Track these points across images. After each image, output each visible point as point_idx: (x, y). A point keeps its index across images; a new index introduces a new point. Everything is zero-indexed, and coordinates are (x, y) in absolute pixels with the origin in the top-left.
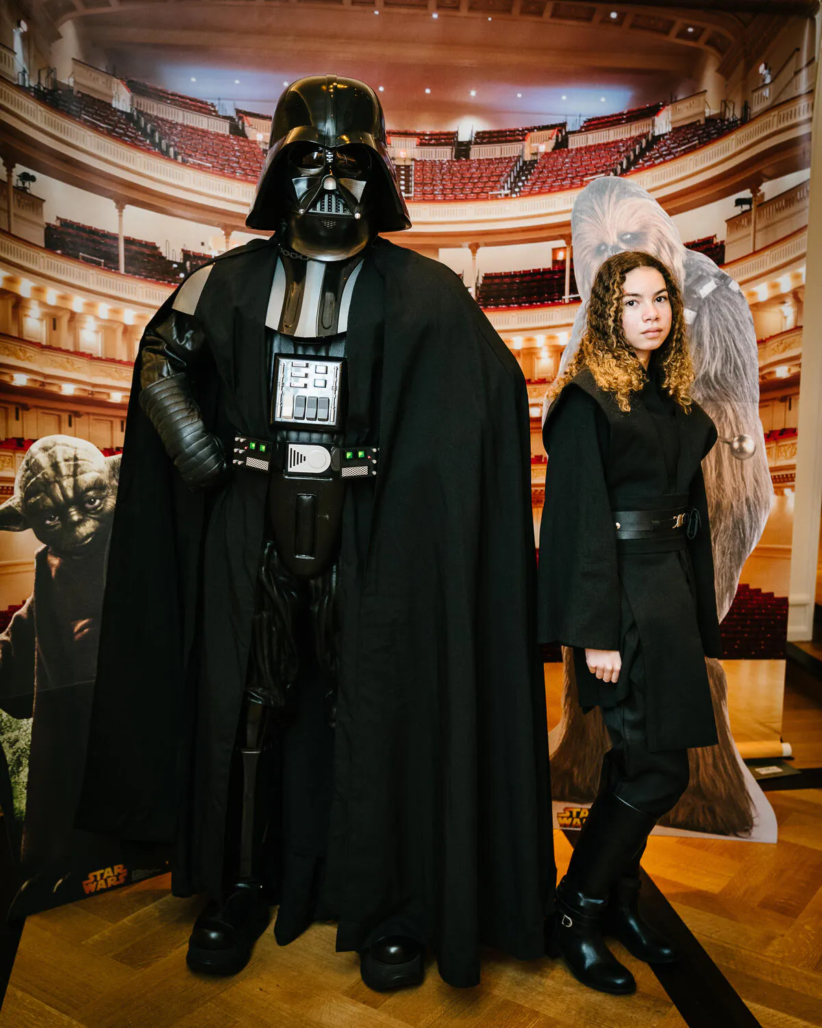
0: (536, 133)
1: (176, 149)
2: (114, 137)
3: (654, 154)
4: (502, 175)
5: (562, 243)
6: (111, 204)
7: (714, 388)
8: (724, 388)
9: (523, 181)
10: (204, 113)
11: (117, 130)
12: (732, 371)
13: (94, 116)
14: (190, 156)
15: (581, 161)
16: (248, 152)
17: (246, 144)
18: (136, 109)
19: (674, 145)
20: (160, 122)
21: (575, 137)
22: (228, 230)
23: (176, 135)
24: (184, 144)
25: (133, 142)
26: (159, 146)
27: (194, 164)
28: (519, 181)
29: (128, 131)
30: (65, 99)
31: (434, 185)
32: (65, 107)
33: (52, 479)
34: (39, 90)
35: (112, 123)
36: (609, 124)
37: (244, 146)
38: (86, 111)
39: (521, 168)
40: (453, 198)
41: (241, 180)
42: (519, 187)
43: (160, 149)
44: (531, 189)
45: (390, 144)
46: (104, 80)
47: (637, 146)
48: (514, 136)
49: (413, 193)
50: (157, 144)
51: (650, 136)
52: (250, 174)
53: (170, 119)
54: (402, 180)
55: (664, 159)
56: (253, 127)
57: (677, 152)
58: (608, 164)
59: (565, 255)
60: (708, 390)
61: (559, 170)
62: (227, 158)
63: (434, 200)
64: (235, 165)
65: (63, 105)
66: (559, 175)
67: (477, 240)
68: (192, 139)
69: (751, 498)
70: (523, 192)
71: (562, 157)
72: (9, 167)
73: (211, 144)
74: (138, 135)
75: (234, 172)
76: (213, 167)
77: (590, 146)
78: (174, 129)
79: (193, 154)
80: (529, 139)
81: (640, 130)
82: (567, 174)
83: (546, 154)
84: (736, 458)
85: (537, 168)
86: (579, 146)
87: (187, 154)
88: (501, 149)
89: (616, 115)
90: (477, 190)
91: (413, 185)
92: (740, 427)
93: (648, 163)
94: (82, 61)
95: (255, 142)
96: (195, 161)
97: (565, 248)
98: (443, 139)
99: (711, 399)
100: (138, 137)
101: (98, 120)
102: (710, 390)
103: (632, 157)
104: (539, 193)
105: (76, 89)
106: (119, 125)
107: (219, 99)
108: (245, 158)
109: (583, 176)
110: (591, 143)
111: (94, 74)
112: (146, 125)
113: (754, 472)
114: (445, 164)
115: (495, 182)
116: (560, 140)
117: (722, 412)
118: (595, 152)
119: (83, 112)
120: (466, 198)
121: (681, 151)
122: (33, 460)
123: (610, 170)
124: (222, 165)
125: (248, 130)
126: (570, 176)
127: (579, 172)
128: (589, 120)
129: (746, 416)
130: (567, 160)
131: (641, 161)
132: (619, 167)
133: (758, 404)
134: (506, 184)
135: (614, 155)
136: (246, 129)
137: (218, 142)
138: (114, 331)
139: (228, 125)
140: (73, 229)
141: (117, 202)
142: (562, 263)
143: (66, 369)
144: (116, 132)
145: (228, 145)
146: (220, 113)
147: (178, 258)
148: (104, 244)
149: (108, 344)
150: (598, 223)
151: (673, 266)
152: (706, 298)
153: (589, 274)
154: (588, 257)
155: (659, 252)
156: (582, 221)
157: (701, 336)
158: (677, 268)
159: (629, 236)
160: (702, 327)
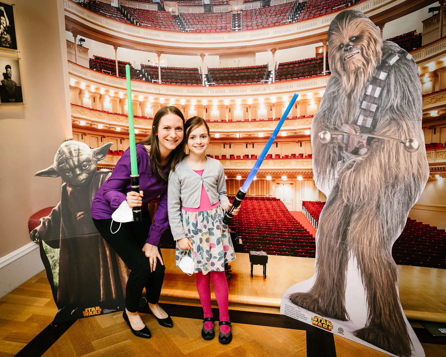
1: (137, 20)
2: (112, 19)
4: (287, 12)
5: (321, 44)
6: (112, 47)
7: (396, 113)
8: (401, 113)
9: (299, 14)
10: (147, 2)
11: (113, 15)
12: (406, 103)
13: (104, 11)
14: (142, 22)
16: (166, 18)
17: (165, 14)
18: (120, 5)
20: (130, 9)
22: (159, 53)
23: (136, 14)
24: (140, 18)
25: (120, 20)
26: (130, 20)
27: (144, 26)
28: (297, 14)
29: (118, 15)
30: (94, 5)
31: (252, 22)
32: (94, 8)
33: (69, 158)
34: (84, 3)
35: (111, 13)
38: (101, 9)
39: (298, 7)
40: (262, 27)
41: (163, 30)
43: (131, 21)
44: (303, 18)
45: (230, 4)
49: (242, 27)
52: (167, 27)
53: (134, 7)
56: (168, 6)
59: (323, 50)
60: (393, 114)
62: (157, 21)
63: (252, 29)
64: (161, 24)
65: (93, 8)
66: (318, 8)
67: (275, 47)
68: (143, 15)
69: (415, 174)
70: (299, 19)
72: (75, 36)
73: (151, 16)
74: (122, 16)
75: (161, 27)
76: (152, 26)
78: (135, 12)
82: (323, 7)
84: (407, 151)
85: (306, 6)
90: (275, 21)
91: (242, 23)
92: (411, 134)
95: (169, 12)
96: (144, 24)
97: (323, 46)
99: (394, 119)
101: (106, 12)
102: (394, 114)
104: (308, 19)
105: (97, 1)
106: (114, 13)
108: (165, 20)
109: (332, 7)
112: (124, 11)
113: (418, 159)
114: (258, 10)
115: (284, 16)
117: (400, 126)
120: (269, 26)
122: (61, 150)
123: (349, 2)
124: (155, 25)
125: (166, 8)
126: (325, 8)
127: (330, 5)
129: (414, 128)
133: (421, 122)
134: (290, 17)
137: (153, 15)
138: (116, 101)
139: (157, 6)
140: (99, 60)
141: (114, 46)
142: (321, 54)
143: (99, 118)
144: (113, 16)
145: (157, 15)
146: (154, 1)
147: (139, 68)
148: (111, 65)
149: (114, 107)
150: (340, 34)
151: (376, 50)
152: (393, 65)
153: (335, 59)
154: (335, 52)
155: (369, 44)
156: (333, 34)
157: (389, 86)
158: (378, 51)
159: (354, 38)
160: (390, 81)
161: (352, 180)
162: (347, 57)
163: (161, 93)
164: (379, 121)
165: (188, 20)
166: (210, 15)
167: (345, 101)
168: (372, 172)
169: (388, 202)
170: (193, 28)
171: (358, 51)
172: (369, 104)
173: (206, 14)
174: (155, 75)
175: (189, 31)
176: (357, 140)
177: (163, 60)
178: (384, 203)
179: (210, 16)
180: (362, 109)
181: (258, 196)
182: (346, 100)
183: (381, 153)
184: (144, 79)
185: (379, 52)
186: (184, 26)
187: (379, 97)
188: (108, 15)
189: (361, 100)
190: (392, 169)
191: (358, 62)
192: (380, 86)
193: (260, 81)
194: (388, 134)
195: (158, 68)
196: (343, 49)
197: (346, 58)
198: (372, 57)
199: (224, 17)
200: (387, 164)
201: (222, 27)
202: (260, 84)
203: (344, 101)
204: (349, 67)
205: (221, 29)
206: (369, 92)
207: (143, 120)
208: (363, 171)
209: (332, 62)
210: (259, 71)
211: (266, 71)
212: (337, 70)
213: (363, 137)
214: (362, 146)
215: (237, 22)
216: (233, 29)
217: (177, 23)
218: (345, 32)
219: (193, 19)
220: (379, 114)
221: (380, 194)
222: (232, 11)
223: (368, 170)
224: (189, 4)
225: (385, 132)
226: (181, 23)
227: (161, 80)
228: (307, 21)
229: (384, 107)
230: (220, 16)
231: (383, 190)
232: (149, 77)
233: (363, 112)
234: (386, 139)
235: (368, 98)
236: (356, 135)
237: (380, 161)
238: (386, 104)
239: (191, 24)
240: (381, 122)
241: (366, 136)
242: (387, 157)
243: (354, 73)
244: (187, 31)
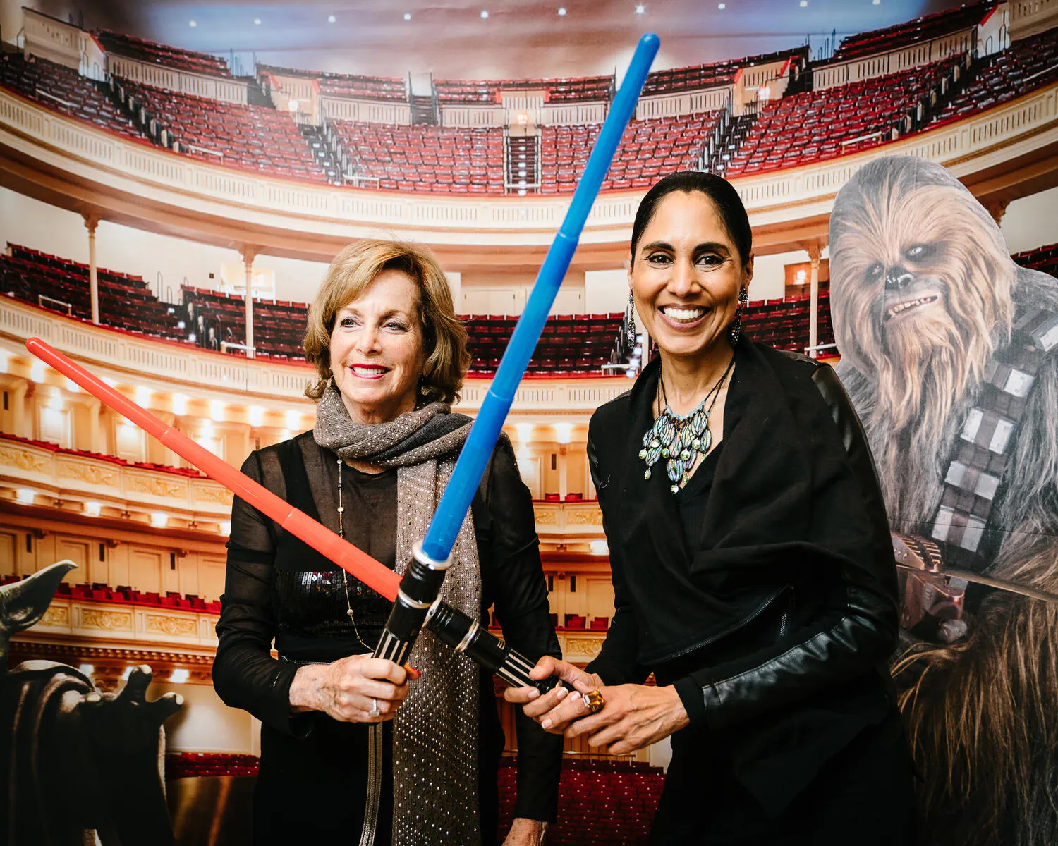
0: (753, 70)
1: (171, 132)
2: (80, 120)
3: (976, 92)
4: (692, 144)
5: (802, 256)
6: (79, 219)
9: (731, 153)
10: (210, 74)
11: (86, 108)
13: (53, 90)
14: (191, 142)
15: (837, 113)
16: (276, 131)
17: (274, 118)
18: (113, 75)
19: (1018, 73)
20: (146, 93)
21: (826, 72)
22: (250, 252)
23: (170, 112)
24: (182, 124)
25: (109, 125)
26: (146, 128)
27: (197, 153)
28: (724, 153)
29: (102, 109)
30: (14, 68)
31: (575, 166)
32: (14, 80)
35: (79, 99)
36: (889, 44)
37: (272, 122)
38: (42, 84)
39: (727, 130)
40: (608, 187)
41: (267, 175)
42: (725, 163)
43: (149, 135)
44: (746, 164)
45: (501, 104)
46: (68, 36)
47: (944, 80)
48: (714, 75)
49: (539, 182)
50: (144, 126)
51: (968, 59)
52: (279, 164)
53: (161, 87)
54: (522, 160)
55: (996, 98)
56: (284, 90)
57: (1020, 86)
58: (887, 114)
59: (809, 277)
61: (797, 130)
62: (245, 141)
64: (258, 151)
65: (9, 78)
66: (795, 139)
68: (193, 116)
70: (730, 170)
71: (800, 106)
73: (221, 121)
74: (117, 115)
75: (256, 163)
76: (225, 156)
77: (854, 85)
78: (167, 103)
79: (196, 139)
80: (740, 79)
81: (948, 51)
82: (811, 135)
83: (772, 102)
85: (757, 128)
86: (832, 86)
87: (186, 139)
88: (691, 99)
89: (902, 27)
91: (540, 168)
93: (966, 109)
94: (39, 11)
95: (286, 114)
96: (198, 149)
97: (808, 263)
98: (588, 90)
100: (116, 118)
101: (58, 96)
103: (934, 100)
104: (761, 171)
105: (27, 53)
106: (88, 101)
107: (231, 51)
108: (273, 139)
109: (841, 139)
110: (854, 79)
111: (55, 28)
112: (127, 98)
114: (593, 131)
115: (682, 156)
116: (797, 77)
118: (863, 95)
119: (37, 85)
120: (631, 186)
121: (1029, 82)
123: (893, 125)
124: (238, 153)
125: (276, 97)
126: (816, 138)
127: (833, 131)
128: (851, 40)
130: (809, 112)
131: (950, 106)
132: (909, 118)
134: (700, 159)
135: (900, 99)
136: (273, 94)
137: (231, 117)
138: (88, 409)
139: (245, 91)
140: (29, 259)
141: (87, 216)
142: (803, 289)
143: (21, 466)
144: (85, 113)
145: (243, 120)
146: (234, 72)
147: (176, 298)
148: (72, 281)
149: (80, 428)
150: (871, 231)
151: (994, 297)
152: (1052, 351)
153: (853, 314)
154: (853, 287)
155: (969, 274)
156: (846, 229)
157: (1041, 419)
158: (1001, 299)
159: (919, 250)
160: (1043, 403)
161: (917, 726)
162: (896, 309)
163: (251, 388)
164: (1007, 533)
165: (356, 144)
166: (430, 134)
167: (889, 452)
168: (984, 705)
169: (1043, 813)
170: (372, 173)
171: (933, 293)
172: (974, 472)
173: (417, 129)
174: (232, 325)
175: (355, 184)
176: (929, 588)
177: (261, 277)
178: (1028, 817)
179: (432, 138)
180: (947, 486)
181: (585, 758)
182: (893, 452)
183: (1015, 642)
184: (192, 338)
185: (1004, 305)
186: (340, 163)
187: (1005, 451)
188: (65, 106)
189: (944, 455)
190: (1053, 700)
191: (932, 328)
192: (1008, 417)
193: (600, 369)
194: (1037, 580)
195: (242, 303)
196: (882, 281)
197: (891, 312)
198: (979, 317)
199: (479, 145)
200: (1037, 681)
201: (471, 176)
202: (599, 376)
203: (885, 454)
204: (901, 344)
205: (467, 185)
206: (971, 431)
207: (183, 481)
208: (955, 699)
209: (844, 321)
210: (596, 334)
211: (619, 335)
212: (859, 348)
213: (952, 584)
214: (950, 614)
215: (522, 165)
216: (512, 186)
217: (317, 151)
218: (886, 227)
219: (371, 145)
220: (1008, 510)
221: (1014, 785)
222: (506, 127)
223: (972, 698)
224: (360, 92)
225: (1031, 574)
226: (329, 152)
227: (255, 344)
228: (757, 176)
229: (1025, 487)
230: (467, 141)
231: (1024, 769)
232: (212, 331)
233: (948, 498)
234: (1034, 597)
235: (969, 453)
236: (926, 571)
237: (1013, 669)
238: (1029, 477)
239: (364, 161)
240: (1015, 539)
241: (961, 580)
242: (1035, 658)
243: (920, 365)
244: (349, 182)
